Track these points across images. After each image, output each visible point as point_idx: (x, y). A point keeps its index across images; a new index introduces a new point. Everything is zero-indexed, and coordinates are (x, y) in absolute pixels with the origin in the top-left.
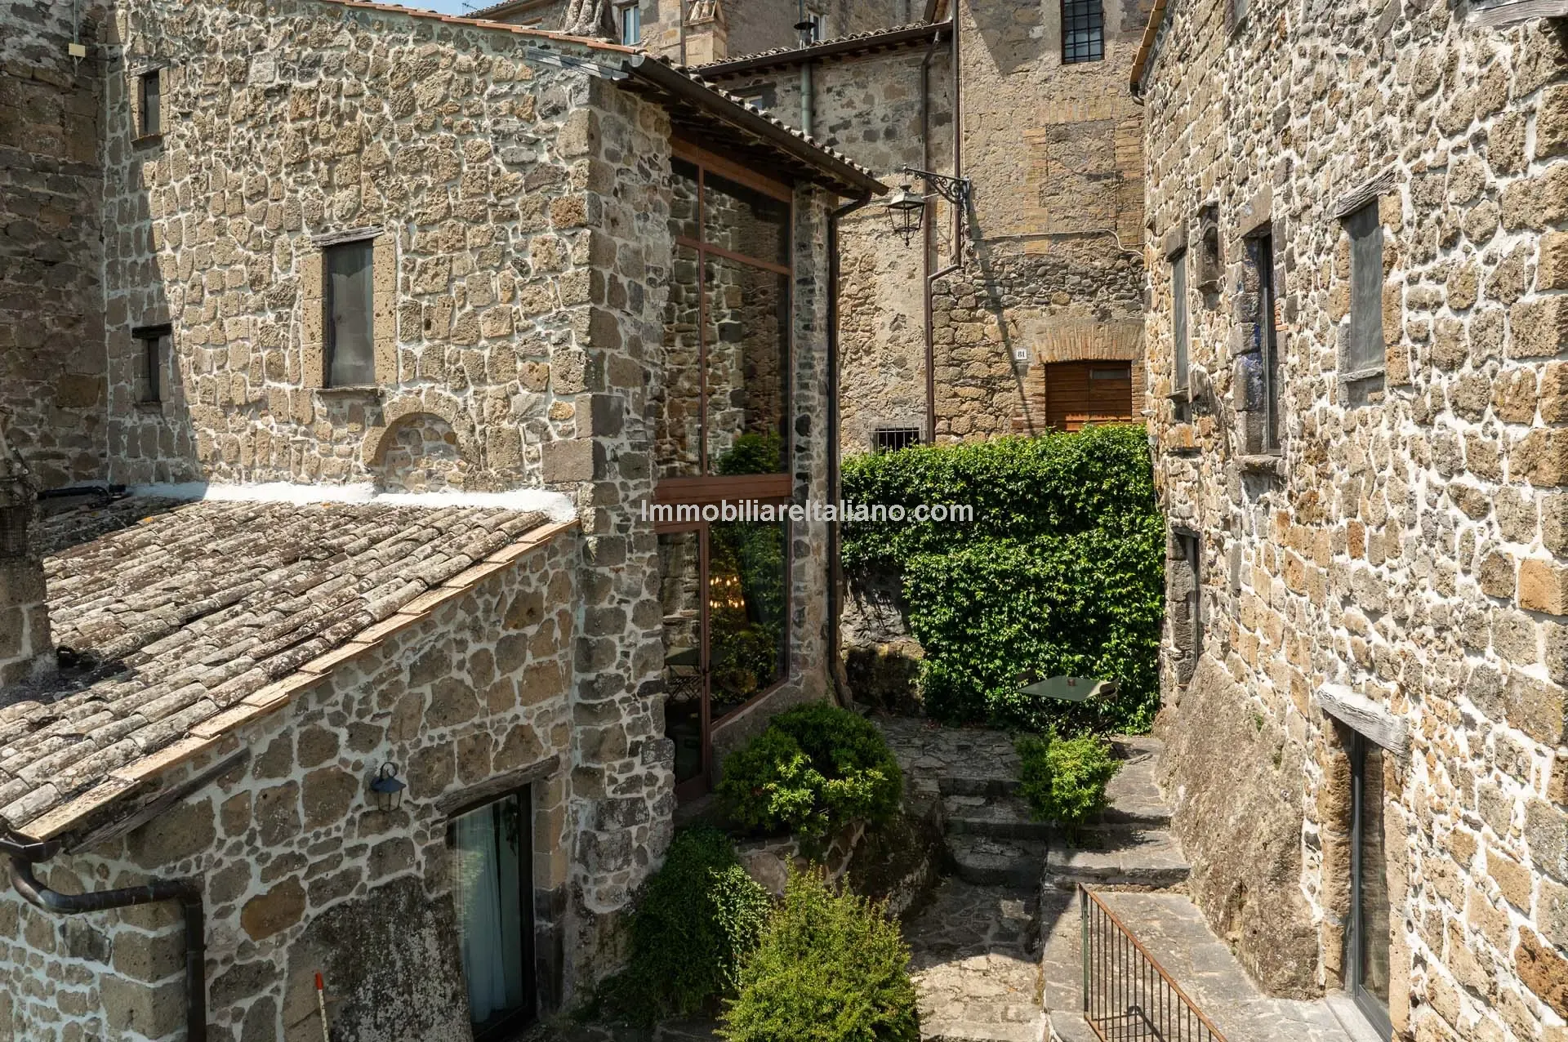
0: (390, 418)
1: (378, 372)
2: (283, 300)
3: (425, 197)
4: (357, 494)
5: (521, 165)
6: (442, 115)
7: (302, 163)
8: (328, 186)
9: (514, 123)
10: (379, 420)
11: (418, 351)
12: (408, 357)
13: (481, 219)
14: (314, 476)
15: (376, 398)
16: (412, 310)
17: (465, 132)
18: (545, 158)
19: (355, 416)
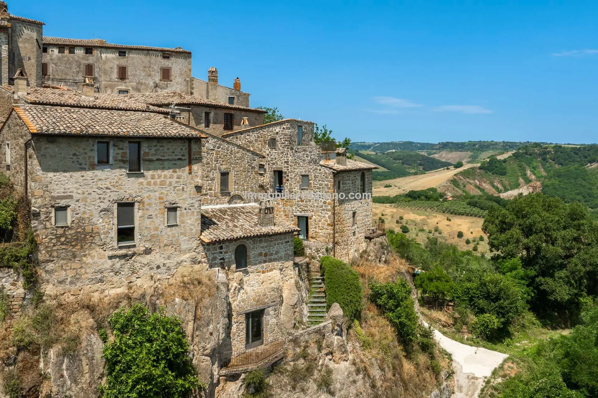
0: (232, 195)
1: (229, 190)
2: (213, 179)
3: (237, 168)
4: (226, 206)
5: (250, 166)
6: (240, 158)
7: (218, 161)
8: (222, 165)
9: (250, 161)
10: (230, 196)
11: (236, 187)
12: (235, 188)
13: (245, 171)
14: (217, 204)
15: (230, 193)
16: (235, 182)
17: (243, 161)
18: (253, 165)
19: (226, 195)
